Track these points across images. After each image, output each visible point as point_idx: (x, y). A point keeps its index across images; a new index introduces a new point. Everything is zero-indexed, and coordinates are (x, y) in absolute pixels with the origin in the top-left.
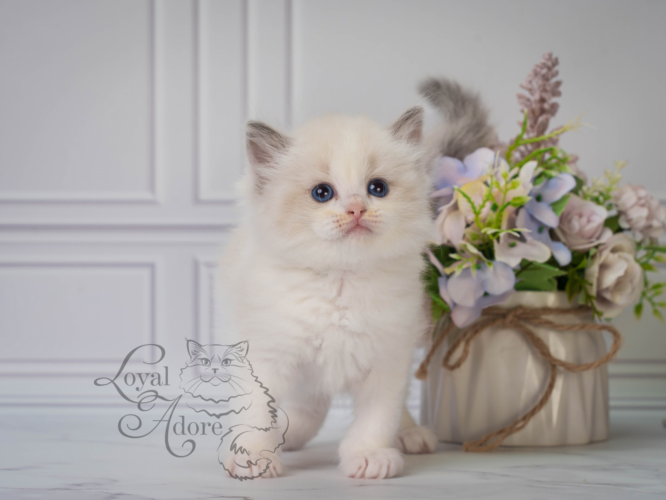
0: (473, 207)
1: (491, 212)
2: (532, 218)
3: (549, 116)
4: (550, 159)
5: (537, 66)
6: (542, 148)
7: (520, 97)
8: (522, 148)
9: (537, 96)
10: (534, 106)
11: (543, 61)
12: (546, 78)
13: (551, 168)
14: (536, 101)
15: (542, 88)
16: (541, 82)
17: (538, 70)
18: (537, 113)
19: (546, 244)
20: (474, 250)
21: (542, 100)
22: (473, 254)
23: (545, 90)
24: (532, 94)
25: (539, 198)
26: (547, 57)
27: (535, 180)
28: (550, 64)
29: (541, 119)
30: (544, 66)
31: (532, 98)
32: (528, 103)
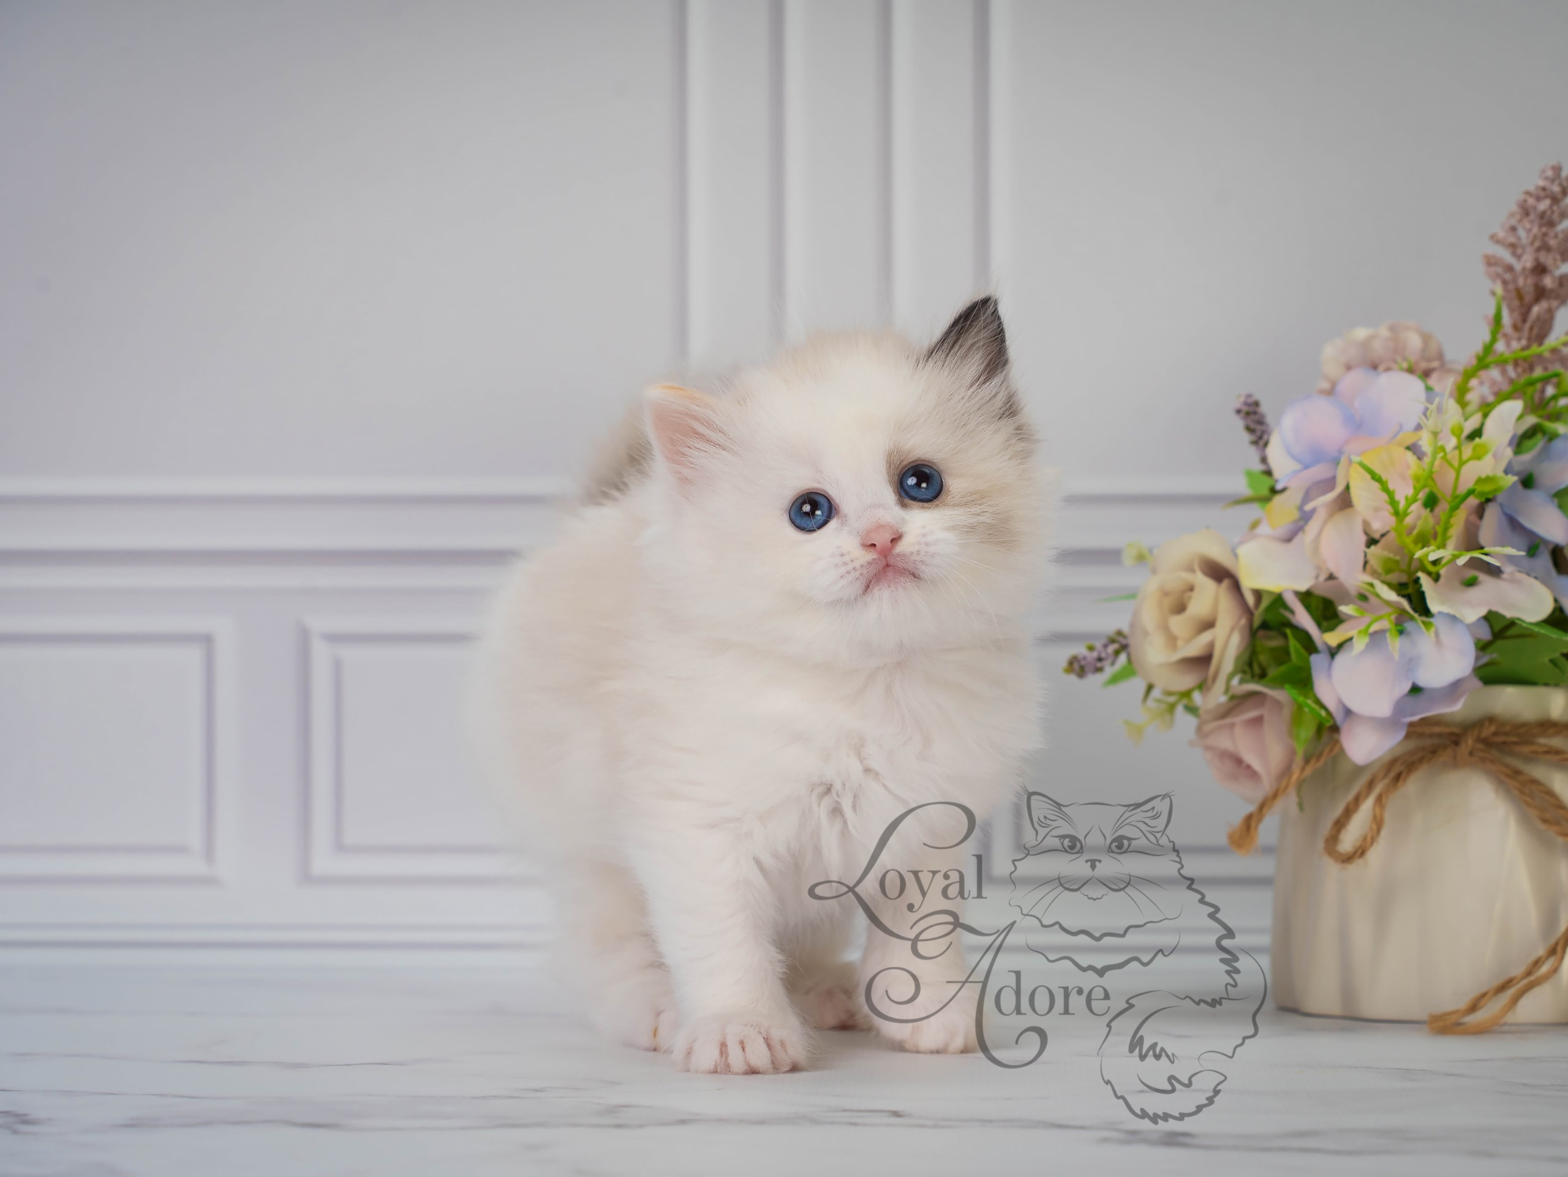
0: (1393, 502)
1: (1426, 513)
2: (1514, 524)
3: (1555, 303)
4: (1555, 398)
5: (1528, 193)
6: (1538, 372)
7: (1491, 261)
8: (1495, 373)
9: (1528, 261)
10: (1521, 282)
11: (1541, 183)
12: (1547, 221)
13: (1556, 417)
14: (1524, 269)
15: (1537, 244)
16: (1535, 230)
17: (1531, 201)
18: (1528, 298)
19: (1545, 583)
20: (1391, 596)
21: (1540, 270)
22: (1388, 603)
23: (1545, 247)
24: (1518, 257)
25: (1527, 482)
26: (1550, 173)
27: (1520, 442)
28: (1556, 188)
29: (1536, 310)
30: (1542, 193)
31: (1518, 266)
32: (1508, 276)
